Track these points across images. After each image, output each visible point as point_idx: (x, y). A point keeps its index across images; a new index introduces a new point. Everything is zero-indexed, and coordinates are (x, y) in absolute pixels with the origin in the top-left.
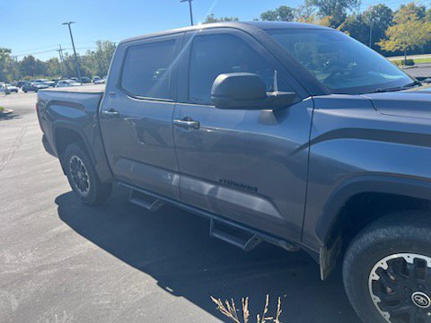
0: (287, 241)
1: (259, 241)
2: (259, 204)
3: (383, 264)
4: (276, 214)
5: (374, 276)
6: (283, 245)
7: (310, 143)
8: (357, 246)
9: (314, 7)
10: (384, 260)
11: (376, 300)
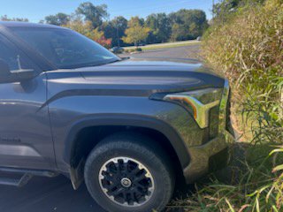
0: (49, 171)
1: (30, 177)
2: (24, 150)
3: (104, 168)
4: (37, 155)
5: (101, 177)
6: (46, 174)
7: (47, 103)
8: (89, 162)
9: (81, 15)
10: (104, 166)
11: (105, 190)
